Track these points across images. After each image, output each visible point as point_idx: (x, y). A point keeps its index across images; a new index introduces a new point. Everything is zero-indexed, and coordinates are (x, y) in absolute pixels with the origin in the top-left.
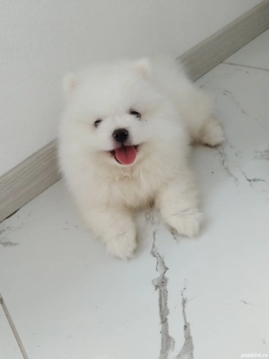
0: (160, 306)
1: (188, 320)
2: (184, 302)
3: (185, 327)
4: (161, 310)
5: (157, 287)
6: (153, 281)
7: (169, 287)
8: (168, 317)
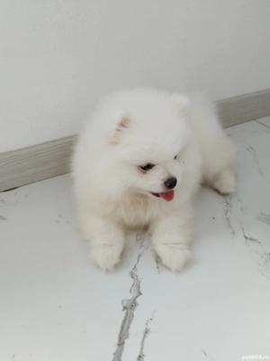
0: (122, 328)
1: (145, 352)
2: (146, 332)
3: (140, 357)
4: (121, 331)
5: (125, 308)
6: (123, 301)
8: (126, 341)
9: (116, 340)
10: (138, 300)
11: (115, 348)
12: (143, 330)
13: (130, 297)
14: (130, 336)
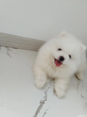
2: (45, 113)
4: (38, 110)
11: (34, 114)
13: (43, 100)
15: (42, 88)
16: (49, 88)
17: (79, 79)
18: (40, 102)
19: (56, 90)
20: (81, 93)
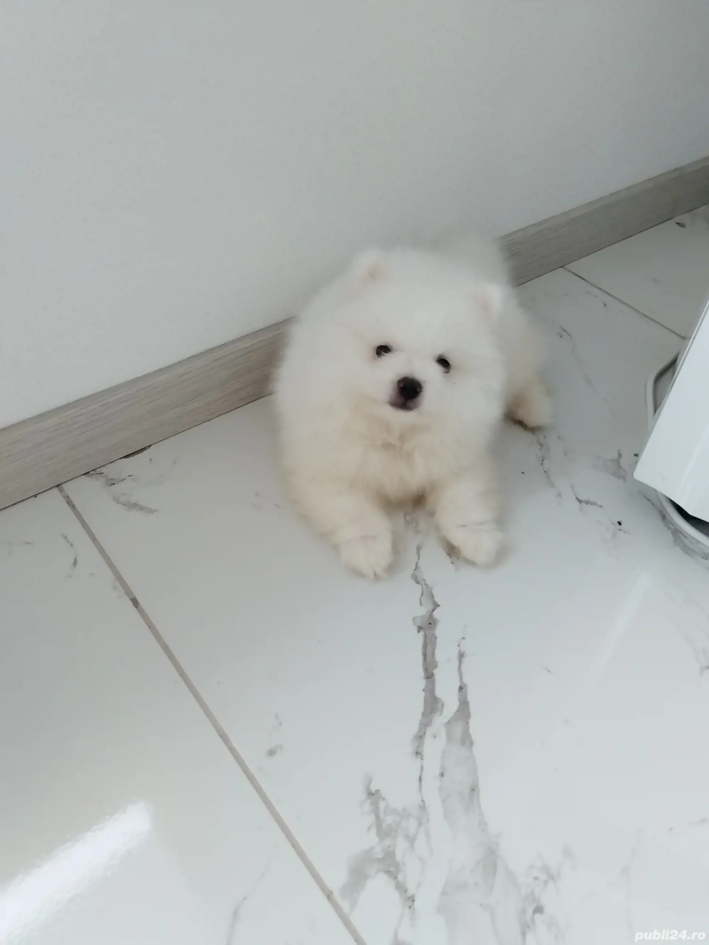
0: (425, 655)
1: (465, 680)
2: (461, 656)
3: (461, 688)
4: (425, 660)
5: (420, 628)
6: (414, 619)
7: (439, 631)
8: (436, 671)
9: (421, 673)
10: (436, 614)
11: (422, 683)
12: (456, 654)
13: (422, 611)
14: (439, 664)
15: (392, 569)
16: (419, 549)
17: (533, 430)
18: (415, 629)
19: (456, 543)
20: (573, 487)
